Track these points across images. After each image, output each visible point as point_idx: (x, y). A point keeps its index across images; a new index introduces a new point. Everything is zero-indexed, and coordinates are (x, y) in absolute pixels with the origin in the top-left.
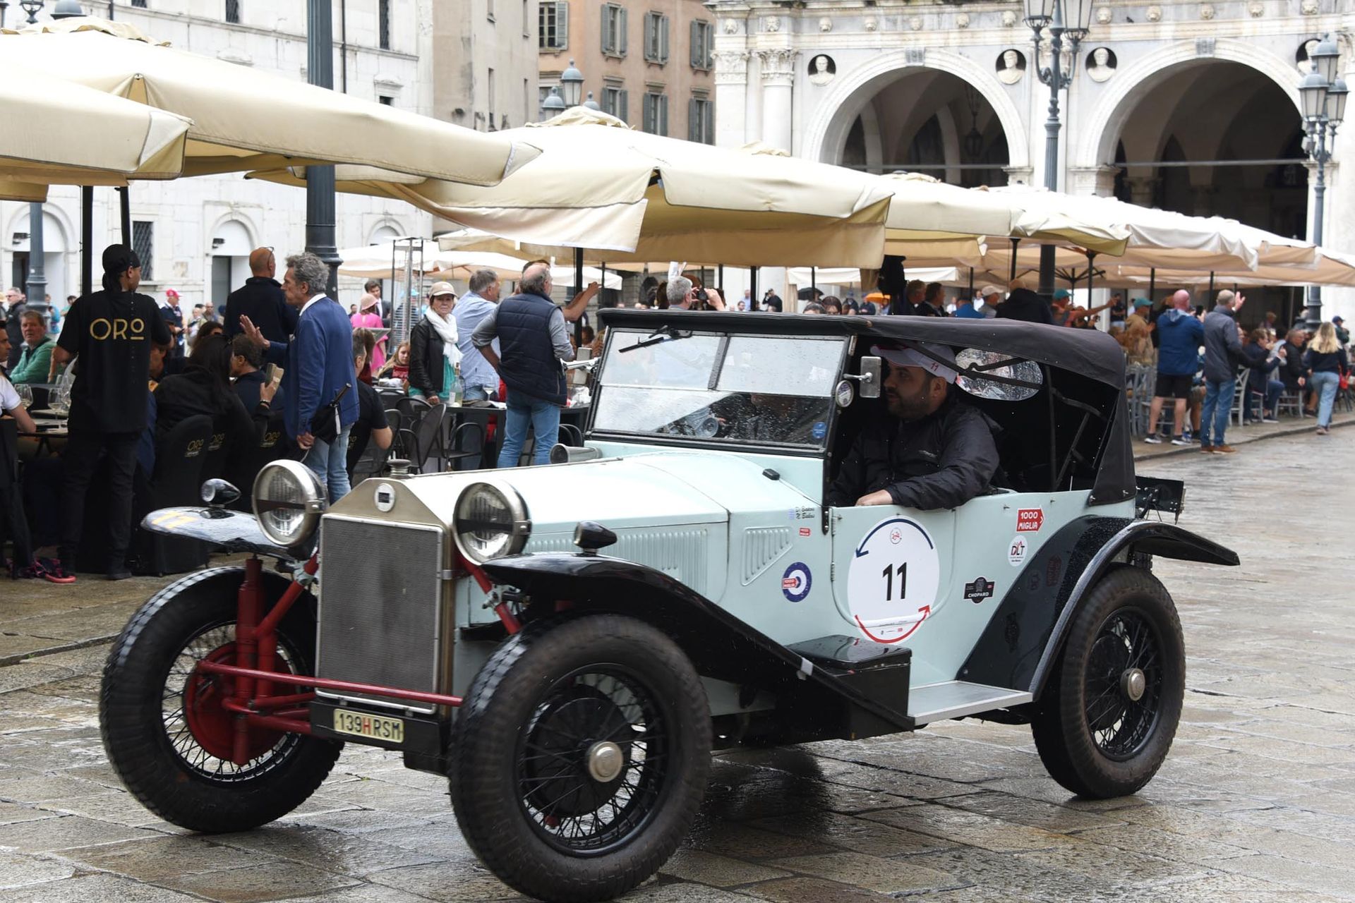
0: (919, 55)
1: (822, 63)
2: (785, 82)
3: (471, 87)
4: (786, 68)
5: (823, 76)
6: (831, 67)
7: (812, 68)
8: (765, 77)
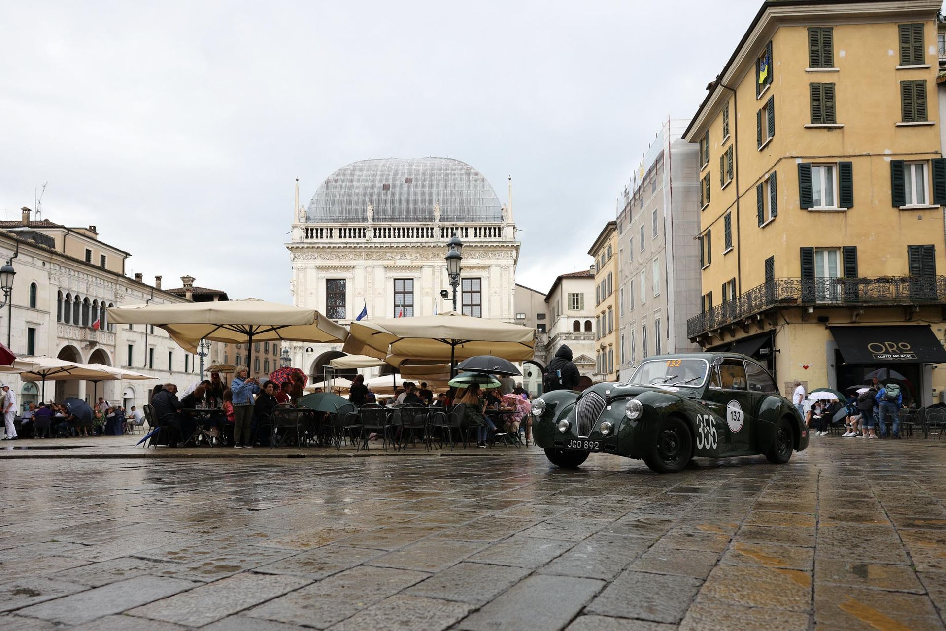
0: (335, 348)
1: (310, 349)
2: (300, 354)
3: (217, 355)
4: (301, 350)
5: (310, 353)
6: (312, 350)
7: (307, 351)
8: (295, 353)
